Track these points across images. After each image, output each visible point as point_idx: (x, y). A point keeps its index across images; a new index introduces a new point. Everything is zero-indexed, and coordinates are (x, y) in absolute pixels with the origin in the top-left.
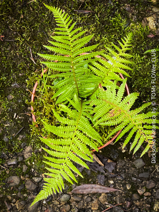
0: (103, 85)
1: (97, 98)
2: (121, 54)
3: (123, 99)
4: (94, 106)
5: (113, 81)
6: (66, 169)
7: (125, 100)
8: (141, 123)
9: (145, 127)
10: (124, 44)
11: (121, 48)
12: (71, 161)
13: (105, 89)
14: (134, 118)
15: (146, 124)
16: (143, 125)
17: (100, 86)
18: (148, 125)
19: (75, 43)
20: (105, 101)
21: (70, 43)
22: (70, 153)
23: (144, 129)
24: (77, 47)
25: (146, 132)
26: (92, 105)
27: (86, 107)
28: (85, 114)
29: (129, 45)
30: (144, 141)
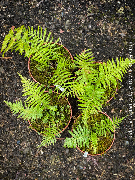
0: (84, 85)
1: (89, 81)
2: (71, 92)
3: (82, 75)
4: (93, 79)
5: (79, 84)
6: (121, 64)
7: (81, 73)
8: (82, 61)
9: (81, 59)
10: (68, 94)
11: (70, 94)
12: (117, 66)
13: (84, 83)
14: (83, 65)
15: (80, 60)
16: (81, 60)
17: (85, 85)
18: (80, 59)
19: (86, 107)
20: (87, 79)
21: (88, 108)
22: (115, 69)
23: (82, 58)
24: (86, 105)
25: (82, 57)
26: (93, 81)
27: (95, 81)
28: (98, 79)
29: (66, 93)
30: (85, 54)
